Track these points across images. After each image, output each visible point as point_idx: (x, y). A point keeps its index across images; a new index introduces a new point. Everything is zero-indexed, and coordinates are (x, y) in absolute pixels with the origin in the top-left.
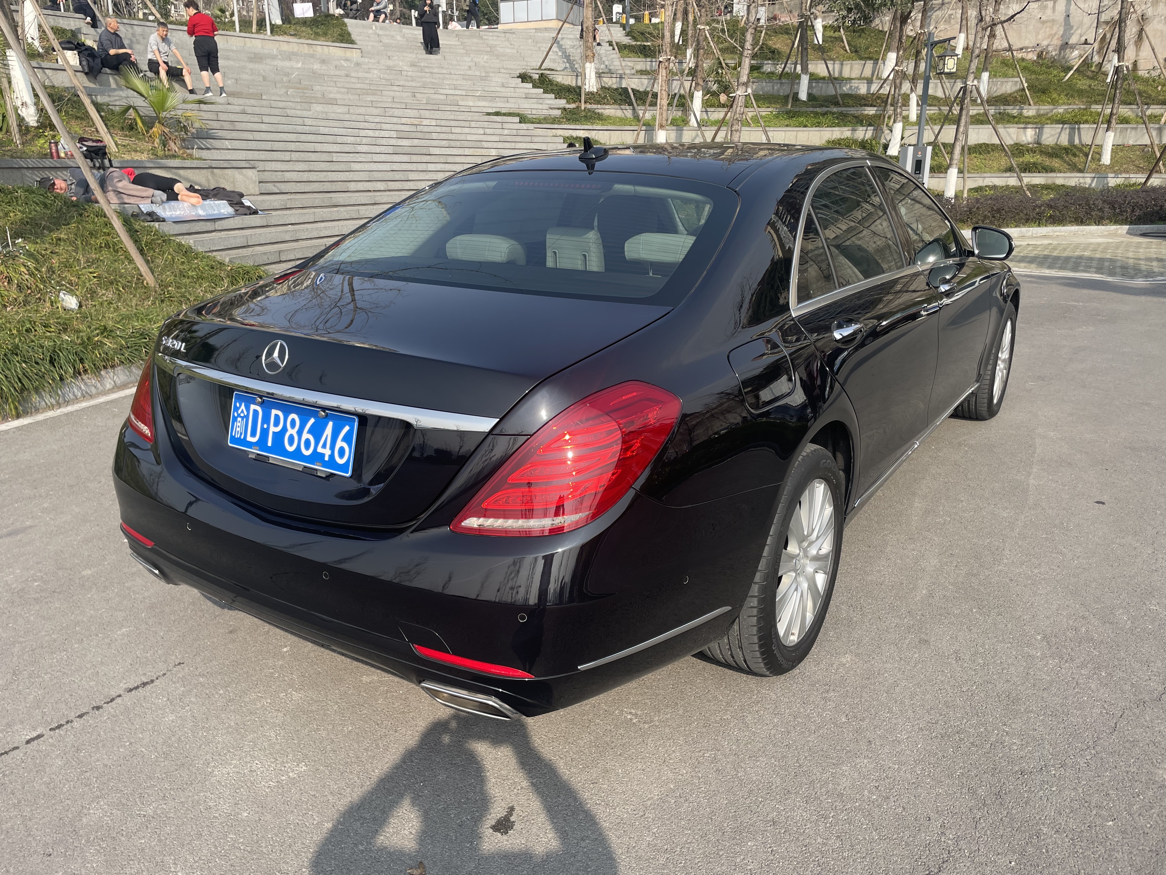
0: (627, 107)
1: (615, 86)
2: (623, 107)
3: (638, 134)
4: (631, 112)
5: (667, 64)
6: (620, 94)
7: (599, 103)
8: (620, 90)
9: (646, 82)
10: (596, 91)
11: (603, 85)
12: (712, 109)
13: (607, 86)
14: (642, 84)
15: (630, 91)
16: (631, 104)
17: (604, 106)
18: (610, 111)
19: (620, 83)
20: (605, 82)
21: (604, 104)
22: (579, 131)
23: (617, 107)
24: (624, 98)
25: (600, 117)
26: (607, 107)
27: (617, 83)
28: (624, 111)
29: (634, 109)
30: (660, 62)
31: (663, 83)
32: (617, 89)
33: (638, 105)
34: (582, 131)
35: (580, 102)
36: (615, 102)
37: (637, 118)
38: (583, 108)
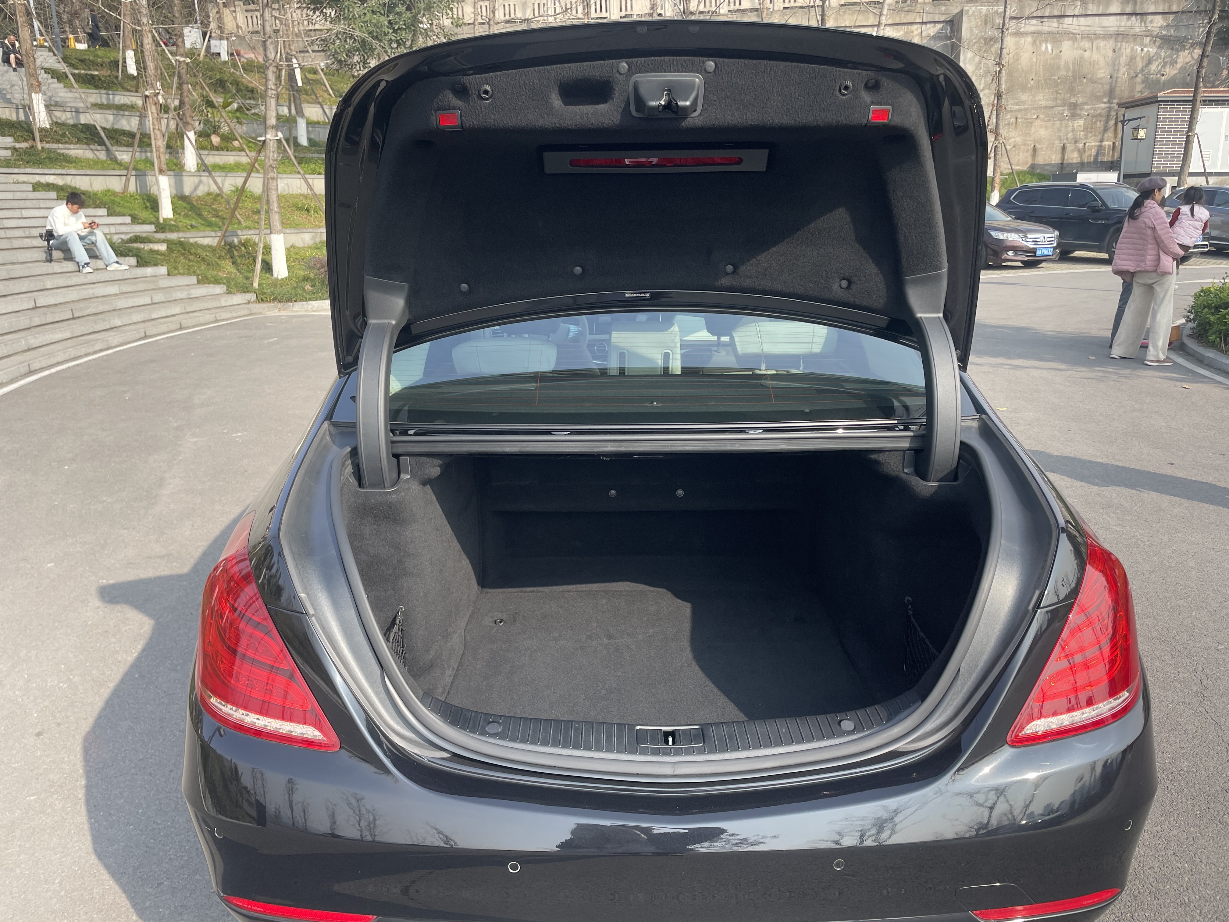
0: (99, 148)
1: (71, 122)
2: (92, 147)
3: (128, 180)
4: (104, 153)
5: (155, 99)
6: (82, 132)
7: (58, 141)
8: (80, 126)
9: (111, 118)
10: (48, 127)
11: (54, 119)
12: (206, 152)
13: (59, 121)
14: (107, 121)
15: (99, 128)
16: (101, 143)
17: (67, 146)
18: (76, 151)
19: (78, 118)
20: (56, 117)
21: (66, 143)
22: (48, 176)
23: (85, 146)
24: (89, 136)
25: (67, 160)
26: (72, 146)
27: (72, 117)
28: (96, 152)
29: (108, 150)
30: (146, 97)
31: (155, 120)
32: (74, 126)
33: (112, 145)
34: (52, 177)
35: (34, 140)
36: (79, 141)
37: (114, 160)
38: (40, 148)
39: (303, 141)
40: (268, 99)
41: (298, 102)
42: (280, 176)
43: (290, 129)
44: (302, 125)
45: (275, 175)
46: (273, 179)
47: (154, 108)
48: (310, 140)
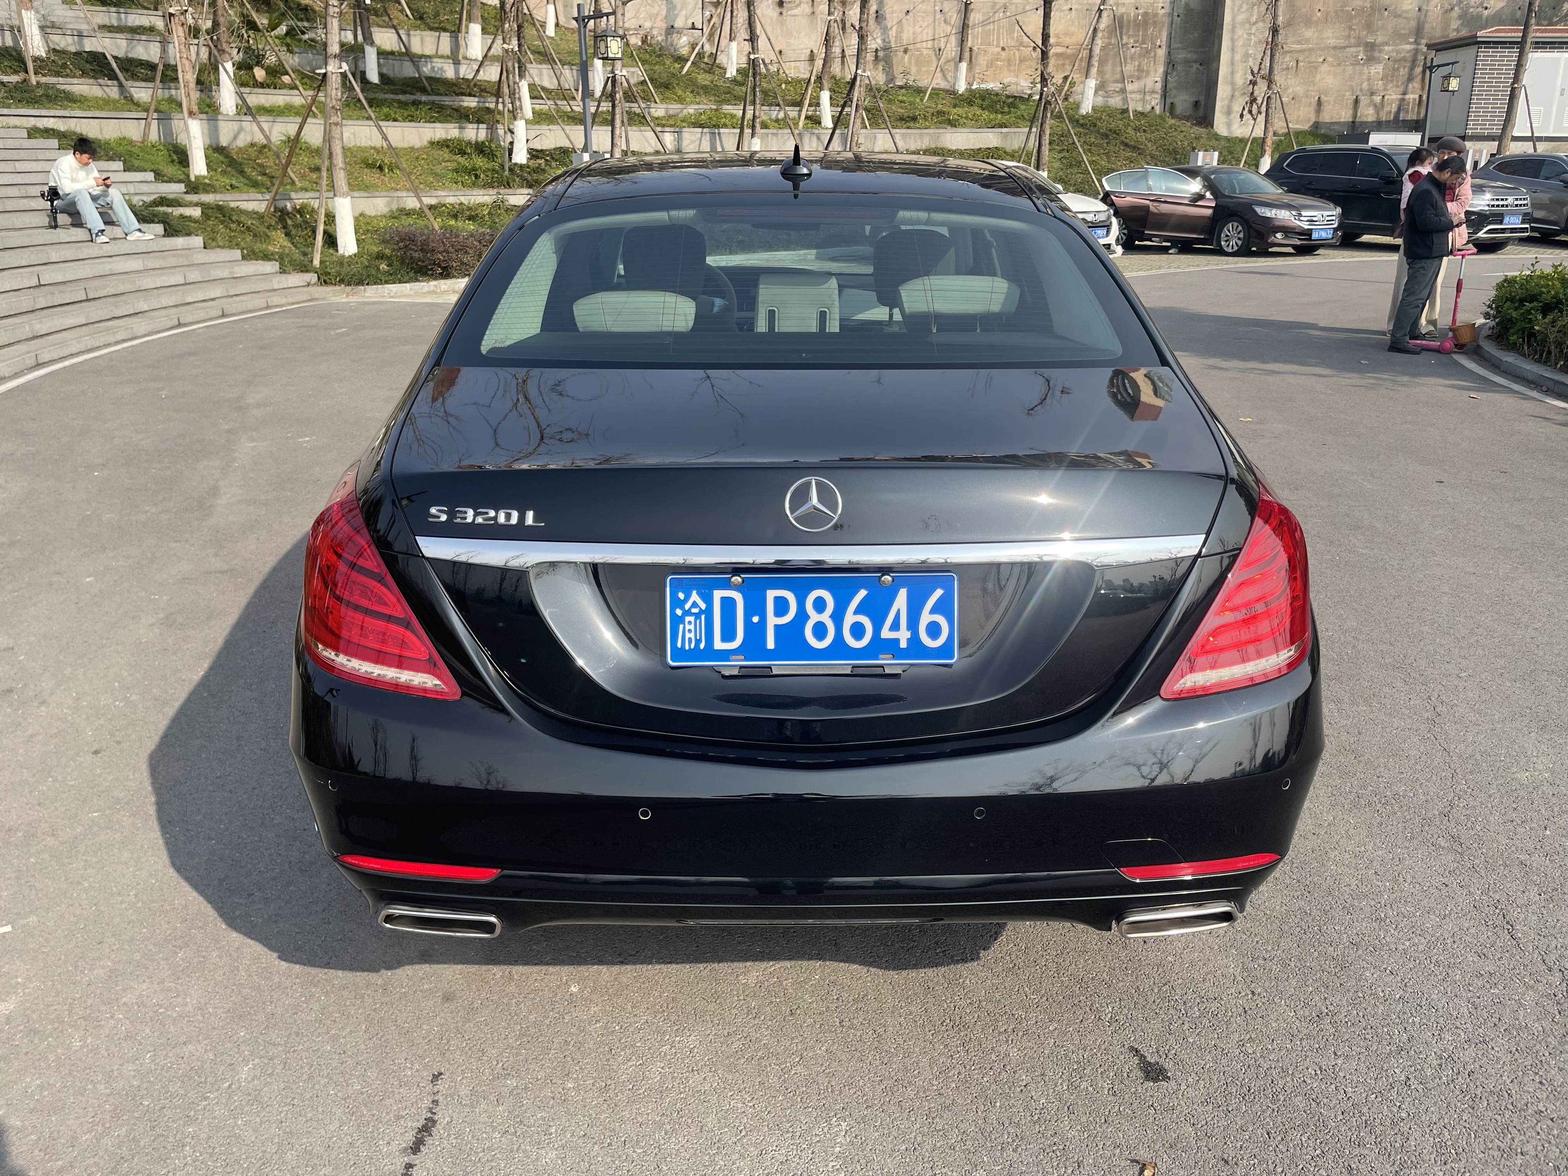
0: (110, 83)
1: (73, 49)
2: (101, 81)
3: (148, 126)
4: (116, 89)
5: (182, 18)
6: (87, 62)
7: (58, 74)
8: (85, 55)
9: (123, 43)
10: (44, 55)
11: (52, 46)
12: (247, 90)
13: (58, 48)
14: (118, 47)
15: (109, 57)
16: (113, 76)
17: (69, 80)
18: (81, 87)
19: (81, 43)
20: (53, 42)
21: (67, 76)
22: (46, 119)
23: (91, 81)
24: (96, 67)
25: (69, 99)
26: (75, 81)
27: (74, 43)
28: (105, 88)
29: (121, 85)
30: (171, 15)
31: (182, 46)
32: (76, 54)
33: (127, 80)
34: (52, 119)
35: (27, 72)
36: (84, 74)
37: (130, 99)
38: (35, 83)
39: (373, 76)
40: (329, 18)
41: (366, 25)
42: (344, 122)
43: (356, 60)
44: (371, 54)
45: (339, 120)
46: (336, 124)
47: (180, 29)
48: (382, 75)
